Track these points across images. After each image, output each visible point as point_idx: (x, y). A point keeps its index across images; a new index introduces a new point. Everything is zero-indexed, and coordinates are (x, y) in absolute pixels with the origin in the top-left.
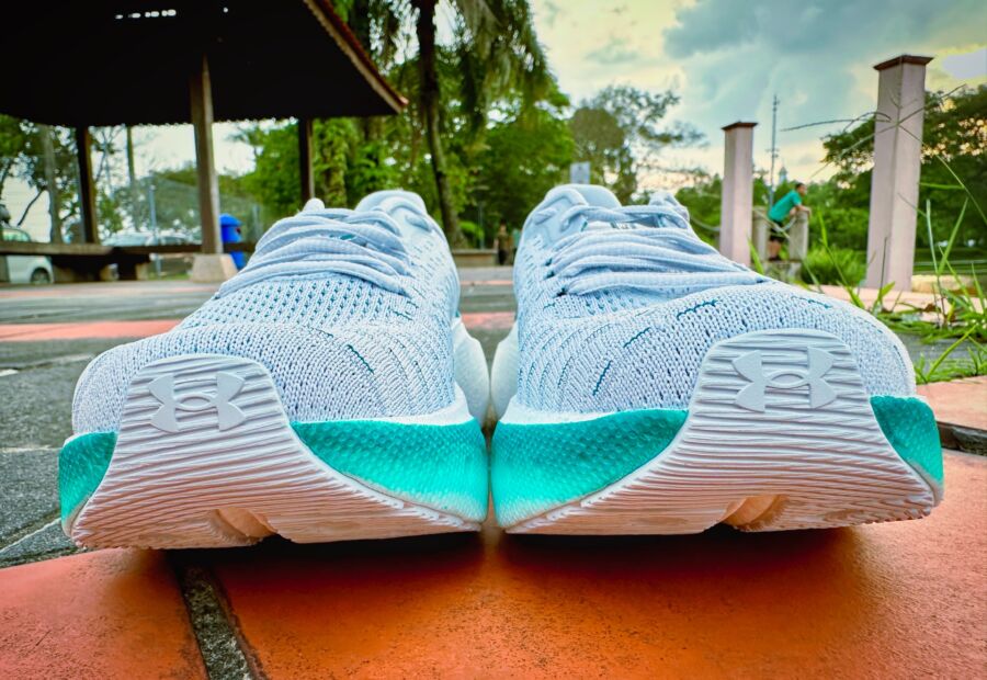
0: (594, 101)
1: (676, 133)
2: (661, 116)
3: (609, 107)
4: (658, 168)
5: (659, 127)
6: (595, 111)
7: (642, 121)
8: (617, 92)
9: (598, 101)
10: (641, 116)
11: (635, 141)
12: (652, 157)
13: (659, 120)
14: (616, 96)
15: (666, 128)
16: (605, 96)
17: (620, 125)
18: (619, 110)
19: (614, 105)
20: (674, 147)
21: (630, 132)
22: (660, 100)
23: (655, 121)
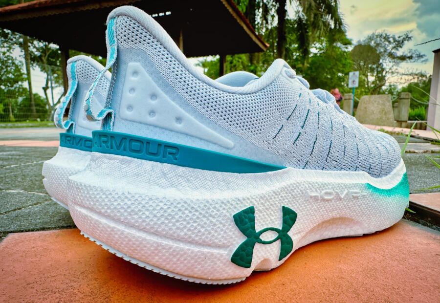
0: (364, 41)
1: (409, 55)
2: (401, 47)
3: (373, 43)
4: (398, 73)
6: (365, 46)
7: (390, 49)
8: (377, 36)
9: (367, 41)
11: (386, 60)
12: (395, 67)
13: (400, 49)
14: (377, 38)
15: (403, 53)
16: (370, 39)
17: (378, 52)
18: (378, 45)
19: (375, 43)
20: (407, 62)
21: (383, 55)
22: (401, 39)
23: (397, 50)
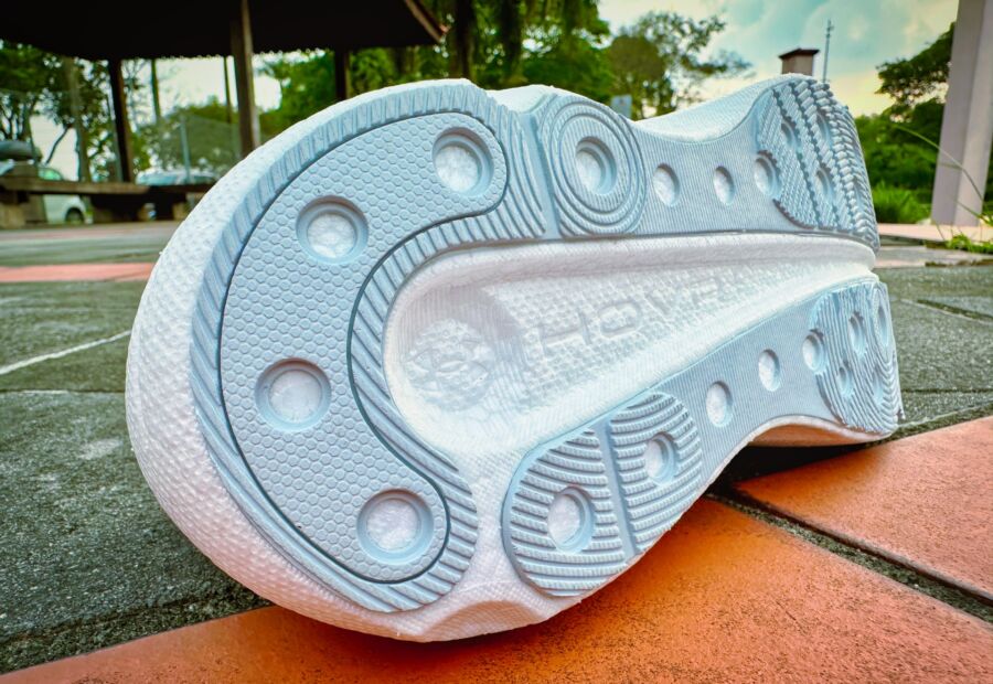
0: (634, 28)
1: (720, 62)
2: (704, 45)
3: (650, 34)
4: (700, 101)
5: (703, 56)
6: (634, 39)
7: (685, 50)
8: (658, 18)
9: (638, 29)
10: (683, 44)
11: (676, 72)
12: (694, 89)
13: (702, 48)
14: (658, 22)
15: (711, 58)
16: (646, 23)
17: (661, 54)
18: (660, 38)
19: (655, 33)
20: (717, 78)
21: (671, 62)
22: (705, 27)
23: (697, 49)
